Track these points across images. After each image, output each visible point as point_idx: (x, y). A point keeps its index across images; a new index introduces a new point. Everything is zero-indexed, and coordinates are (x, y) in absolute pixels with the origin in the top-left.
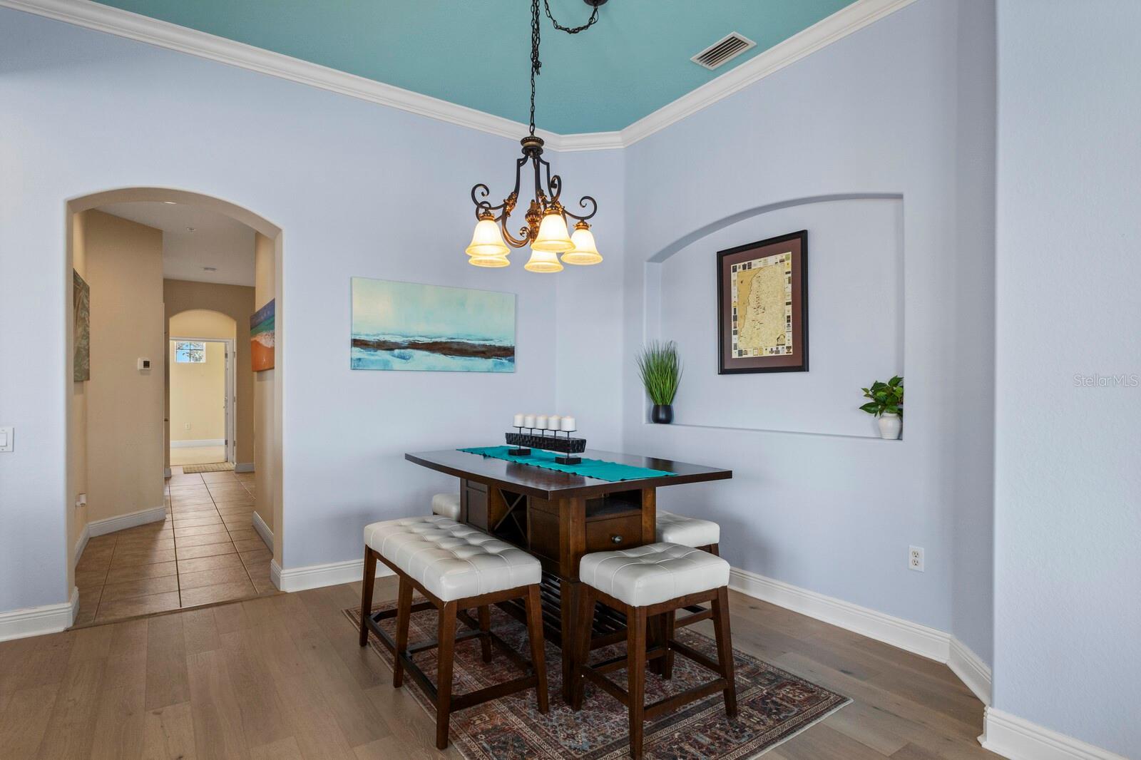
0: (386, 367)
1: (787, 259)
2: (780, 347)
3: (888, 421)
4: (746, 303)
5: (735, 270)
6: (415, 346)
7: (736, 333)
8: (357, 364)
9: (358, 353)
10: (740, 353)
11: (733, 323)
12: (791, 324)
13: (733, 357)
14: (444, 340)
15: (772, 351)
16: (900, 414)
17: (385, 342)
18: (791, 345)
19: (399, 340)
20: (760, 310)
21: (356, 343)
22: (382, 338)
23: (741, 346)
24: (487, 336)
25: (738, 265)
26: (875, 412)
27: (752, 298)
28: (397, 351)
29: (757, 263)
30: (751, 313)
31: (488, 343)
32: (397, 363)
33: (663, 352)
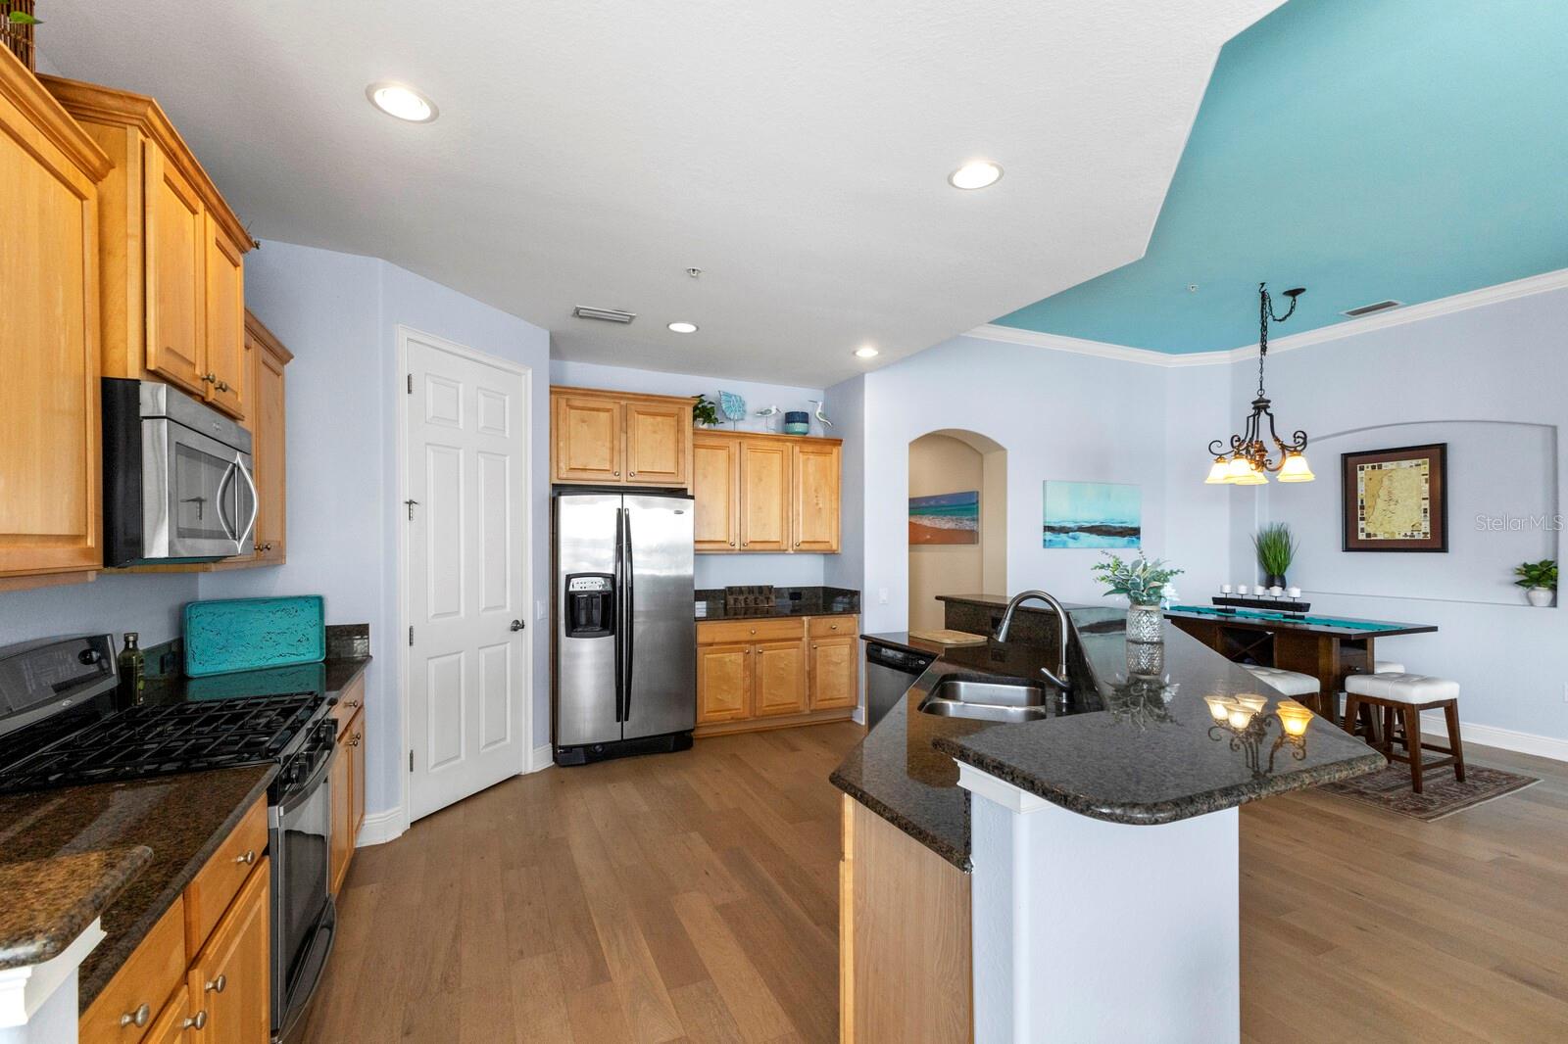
0: (1065, 545)
1: (1424, 463)
2: (1415, 533)
3: (1542, 594)
4: (1375, 496)
5: (1362, 469)
6: (1081, 529)
7: (1363, 519)
8: (1046, 544)
9: (1049, 535)
10: (1368, 535)
11: (1359, 511)
12: (1428, 515)
13: (1360, 538)
14: (1097, 524)
15: (1406, 535)
16: (1554, 588)
17: (1064, 527)
18: (1428, 531)
19: (1072, 525)
20: (1392, 503)
21: (1048, 529)
22: (1063, 524)
23: (1369, 530)
24: (1124, 520)
25: (1365, 465)
26: (1528, 587)
27: (1383, 493)
28: (1071, 534)
29: (1387, 466)
30: (1381, 504)
31: (1123, 525)
32: (1071, 542)
33: (1276, 532)
